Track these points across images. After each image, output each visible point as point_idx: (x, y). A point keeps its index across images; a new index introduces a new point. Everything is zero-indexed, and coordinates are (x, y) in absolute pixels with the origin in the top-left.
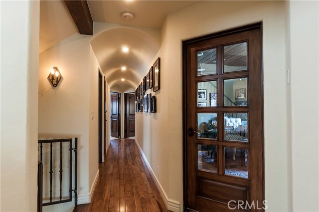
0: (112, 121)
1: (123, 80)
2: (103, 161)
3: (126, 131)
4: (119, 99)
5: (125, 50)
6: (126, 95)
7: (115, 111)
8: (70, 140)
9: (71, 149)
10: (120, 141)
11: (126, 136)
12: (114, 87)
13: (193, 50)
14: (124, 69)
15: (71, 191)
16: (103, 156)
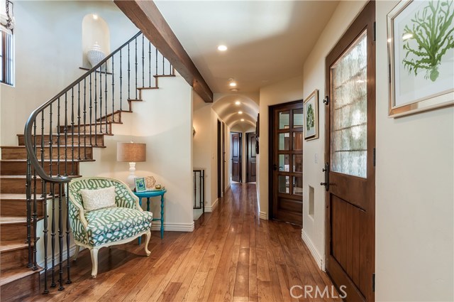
0: (233, 164)
1: (242, 120)
2: (222, 196)
3: (247, 174)
4: (240, 139)
5: (238, 103)
6: (247, 135)
7: (236, 153)
8: (200, 171)
9: (201, 177)
10: (241, 185)
11: (247, 181)
12: (234, 127)
13: (276, 111)
14: (240, 113)
15: (201, 202)
16: (222, 192)
